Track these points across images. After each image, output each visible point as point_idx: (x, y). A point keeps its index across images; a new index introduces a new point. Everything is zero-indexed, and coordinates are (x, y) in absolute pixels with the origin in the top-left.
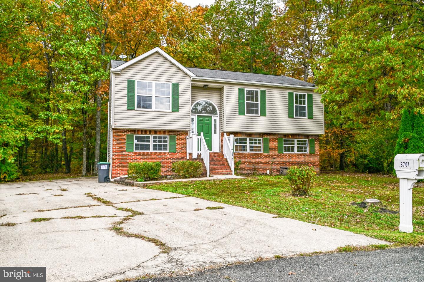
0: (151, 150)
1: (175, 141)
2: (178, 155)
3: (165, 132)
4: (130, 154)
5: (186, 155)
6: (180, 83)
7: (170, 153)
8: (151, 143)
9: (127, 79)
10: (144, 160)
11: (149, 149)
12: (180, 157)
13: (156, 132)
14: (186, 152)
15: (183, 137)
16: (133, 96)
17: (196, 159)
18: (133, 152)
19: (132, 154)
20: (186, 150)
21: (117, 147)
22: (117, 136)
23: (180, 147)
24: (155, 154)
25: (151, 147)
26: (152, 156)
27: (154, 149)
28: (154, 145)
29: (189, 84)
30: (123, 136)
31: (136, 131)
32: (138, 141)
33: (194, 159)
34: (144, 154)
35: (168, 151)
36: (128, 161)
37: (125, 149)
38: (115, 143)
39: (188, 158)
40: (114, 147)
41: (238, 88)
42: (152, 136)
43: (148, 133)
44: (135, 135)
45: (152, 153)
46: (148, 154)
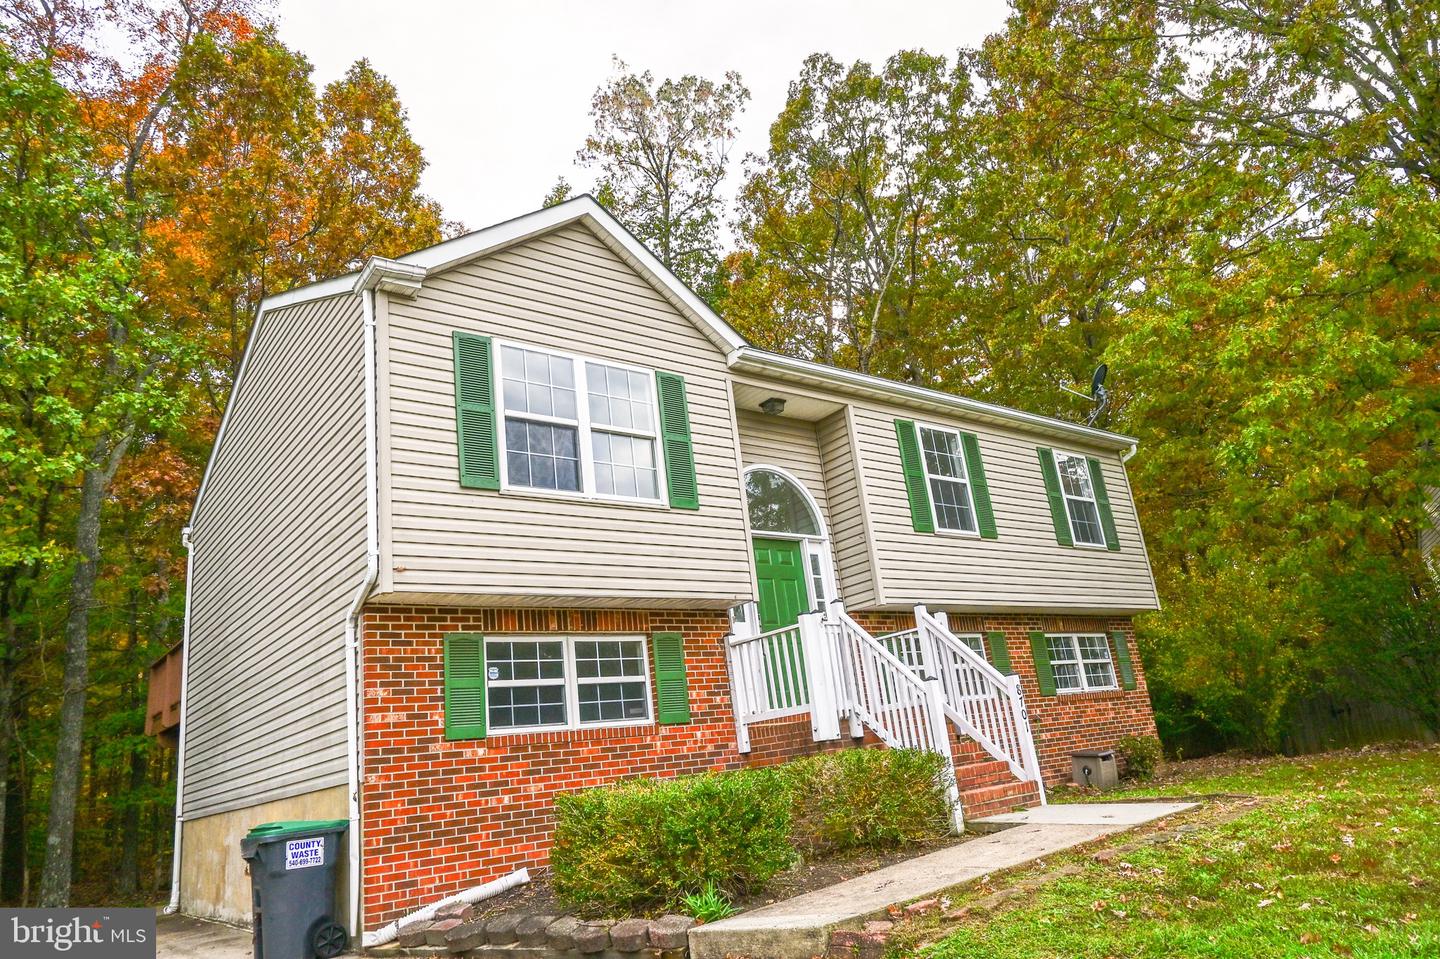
0: (574, 722)
1: (678, 664)
2: (699, 734)
3: (629, 615)
4: (468, 753)
5: (733, 735)
6: (687, 378)
7: (664, 731)
8: (571, 682)
9: (448, 331)
10: (542, 780)
11: (558, 715)
12: (710, 748)
13: (588, 615)
14: (732, 719)
15: (709, 639)
16: (487, 419)
17: (834, 743)
18: (481, 740)
19: (481, 752)
20: (730, 706)
21: (392, 717)
22: (389, 651)
23: (704, 694)
24: (596, 737)
25: (572, 703)
26: (584, 751)
27: (587, 714)
28: (585, 692)
29: (721, 385)
30: (426, 643)
31: (493, 615)
32: (505, 674)
33: (821, 745)
34: (538, 742)
35: (651, 721)
36: (458, 797)
37: (441, 726)
38: (380, 693)
39: (745, 747)
40: (376, 718)
41: (891, 419)
42: (573, 640)
43: (554, 626)
44: (487, 639)
45: (581, 737)
46: (563, 740)
